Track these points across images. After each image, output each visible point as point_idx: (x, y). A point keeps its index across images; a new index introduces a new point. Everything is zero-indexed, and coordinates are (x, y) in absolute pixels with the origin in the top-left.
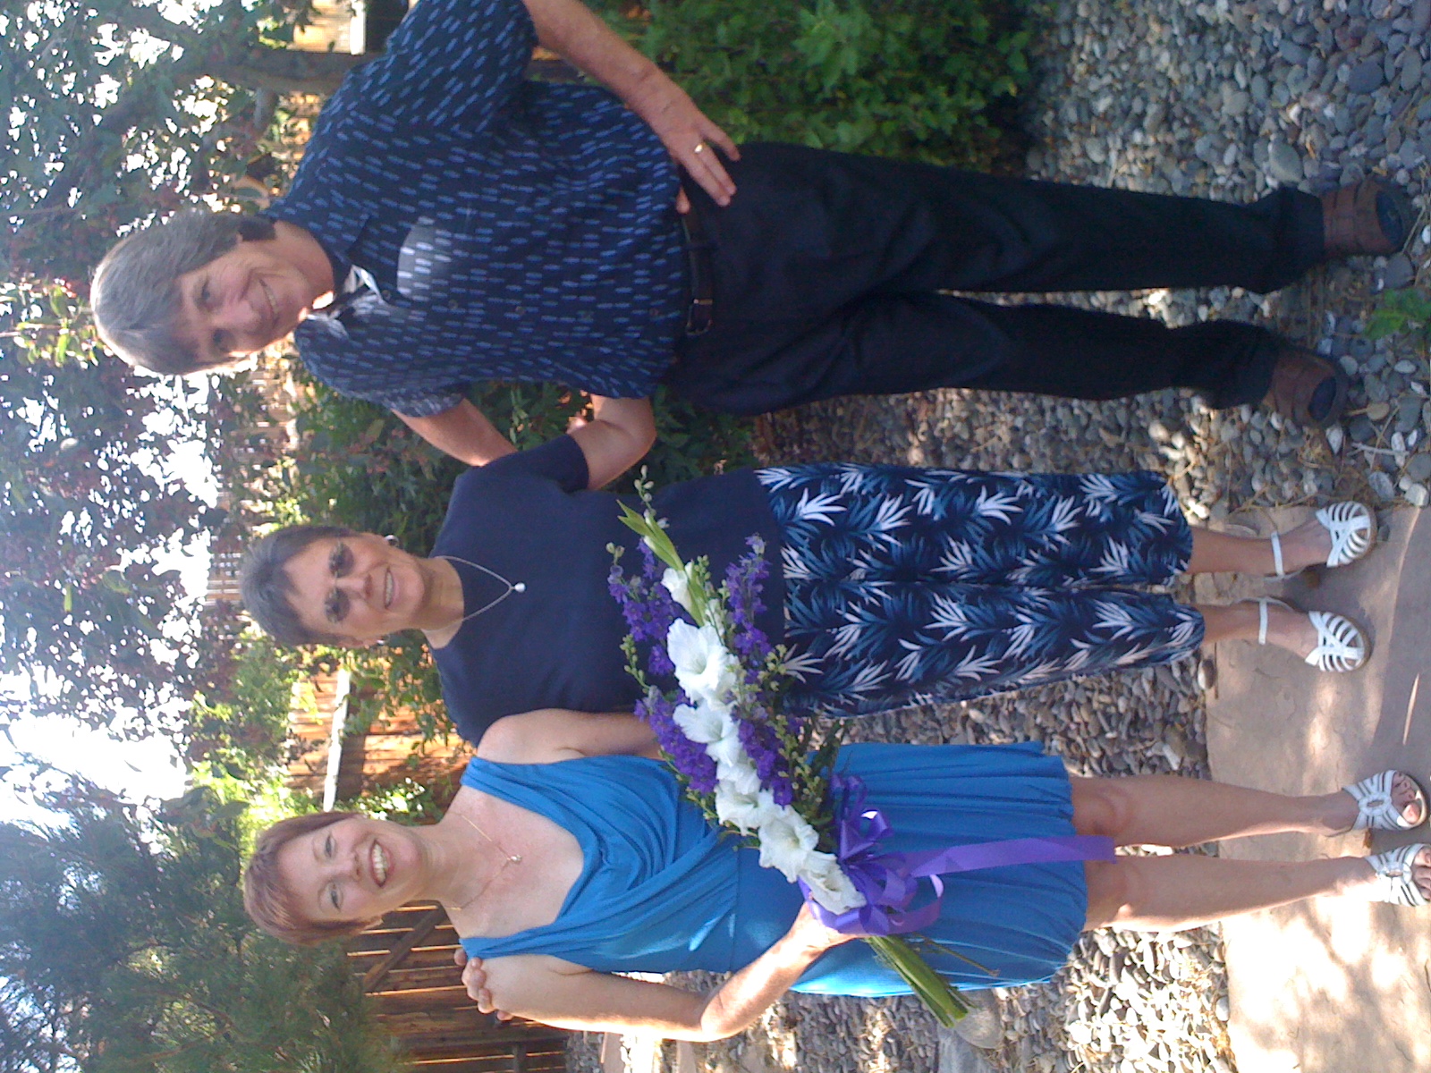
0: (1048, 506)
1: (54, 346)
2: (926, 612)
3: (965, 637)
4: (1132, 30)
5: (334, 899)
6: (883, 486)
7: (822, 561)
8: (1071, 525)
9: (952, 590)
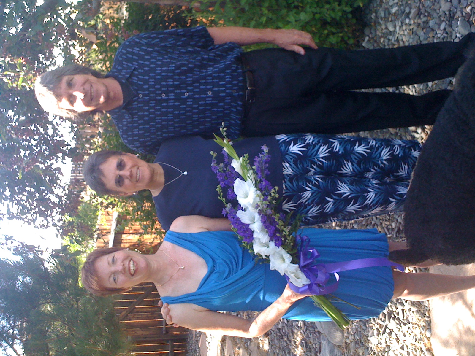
0: (380, 150)
1: (18, 81)
3: (350, 197)
5: (115, 280)
6: (321, 141)
7: (298, 167)
8: (388, 157)
9: (345, 180)
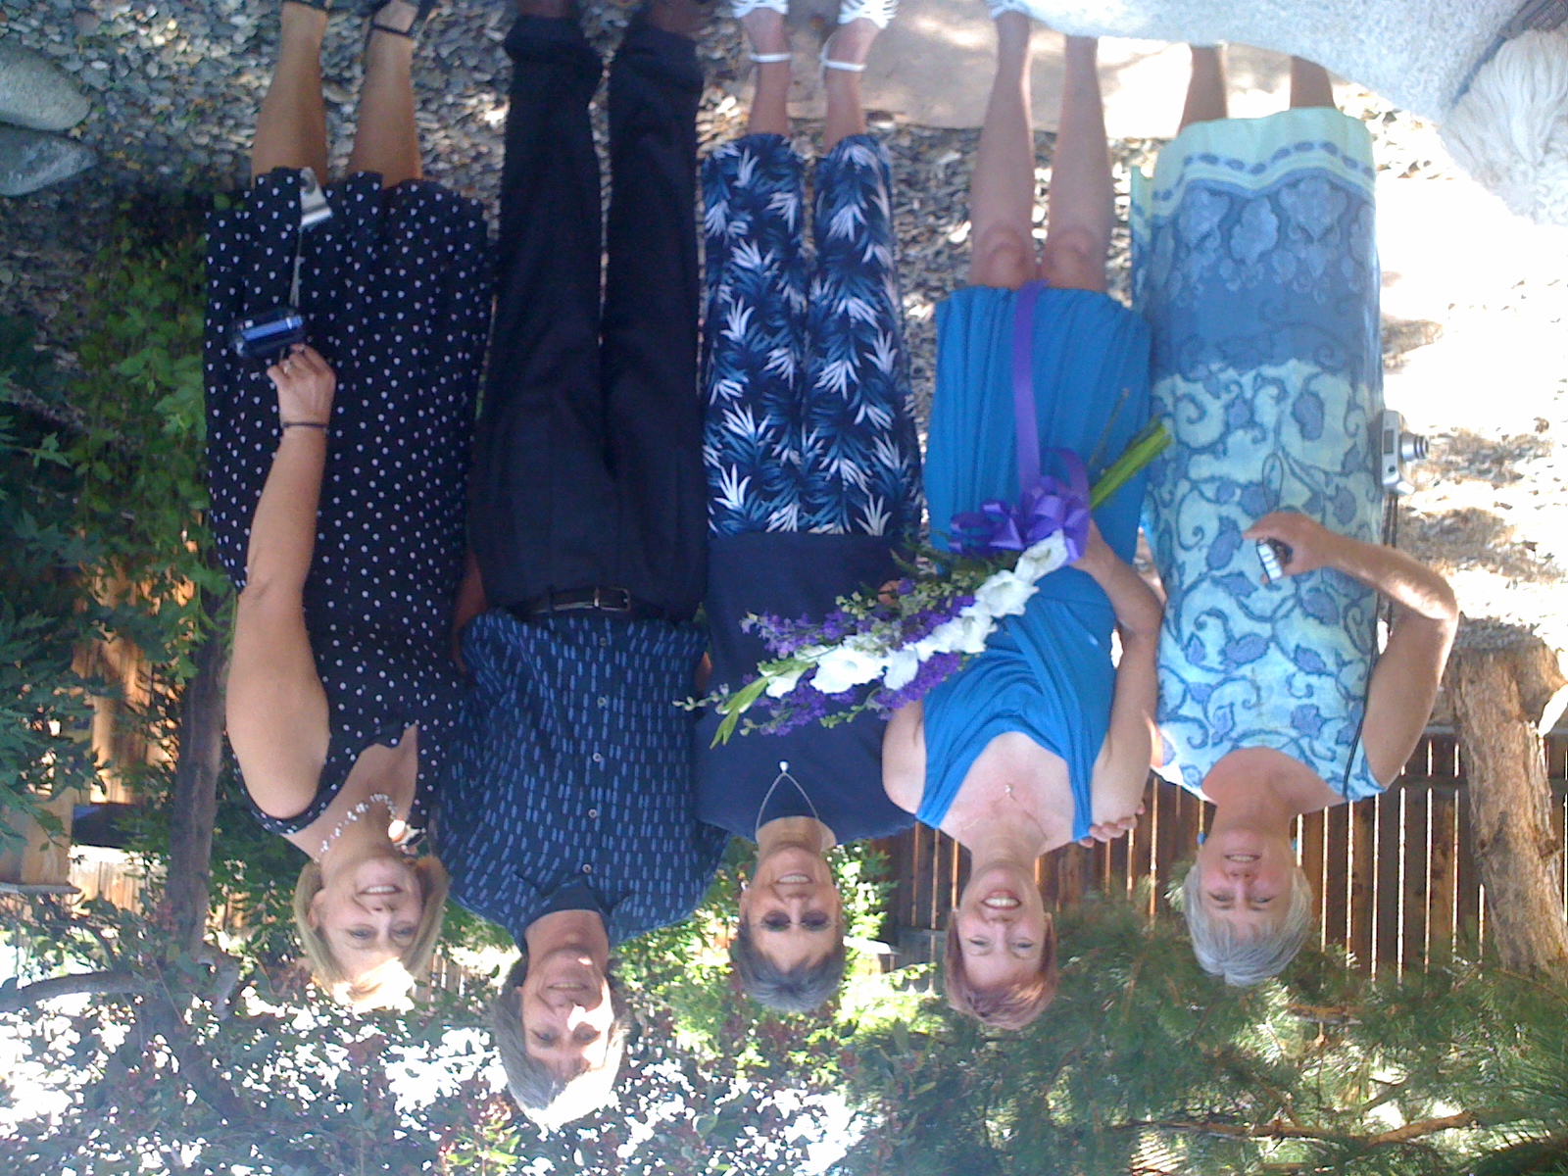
0: (740, 273)
2: (830, 397)
3: (857, 362)
4: (238, 99)
5: (1024, 946)
6: (715, 428)
8: (755, 248)
9: (812, 369)
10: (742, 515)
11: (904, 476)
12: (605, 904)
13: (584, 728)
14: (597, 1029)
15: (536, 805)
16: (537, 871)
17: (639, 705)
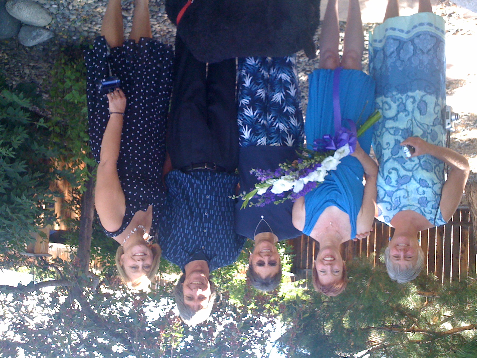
7: (261, 133)
10: (249, 140)
11: (299, 128)
12: (208, 258)
13: (202, 205)
14: (205, 296)
15: (188, 228)
16: (188, 248)
17: (219, 198)
